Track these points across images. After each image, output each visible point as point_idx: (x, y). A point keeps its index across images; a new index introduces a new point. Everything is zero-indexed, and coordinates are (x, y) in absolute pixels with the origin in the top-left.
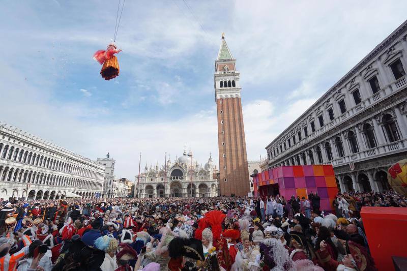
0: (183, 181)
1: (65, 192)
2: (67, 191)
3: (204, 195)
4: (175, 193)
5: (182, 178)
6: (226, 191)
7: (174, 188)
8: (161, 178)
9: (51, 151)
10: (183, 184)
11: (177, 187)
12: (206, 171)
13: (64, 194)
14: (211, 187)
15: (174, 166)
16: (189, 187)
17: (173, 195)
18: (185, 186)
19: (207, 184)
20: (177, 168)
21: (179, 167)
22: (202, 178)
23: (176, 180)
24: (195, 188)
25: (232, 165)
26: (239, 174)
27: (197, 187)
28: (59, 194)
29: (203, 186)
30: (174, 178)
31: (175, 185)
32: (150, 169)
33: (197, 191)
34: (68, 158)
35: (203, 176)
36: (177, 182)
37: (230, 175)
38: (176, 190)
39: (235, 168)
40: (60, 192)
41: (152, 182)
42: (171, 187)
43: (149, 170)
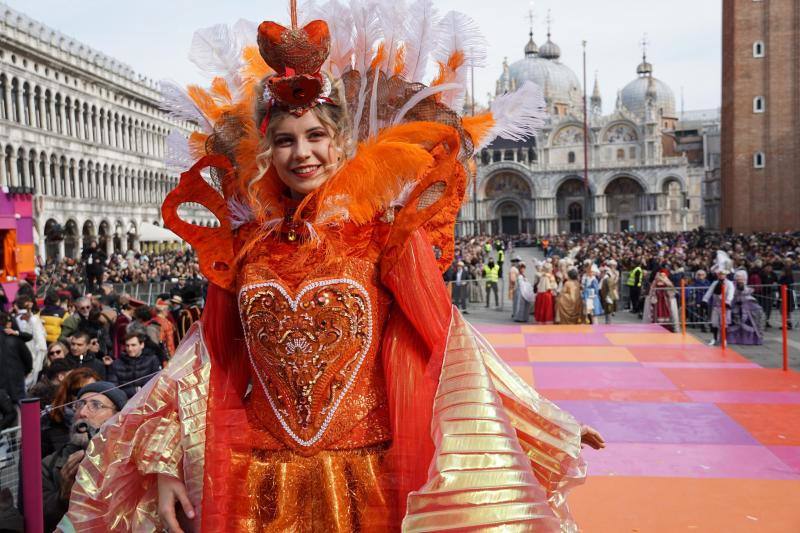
0: (533, 168)
1: (134, 224)
2: (138, 220)
3: (625, 225)
4: (504, 219)
5: (532, 157)
6: (758, 207)
7: (501, 196)
9: (68, 71)
10: (539, 181)
11: (513, 195)
12: (638, 121)
13: (133, 231)
14: (659, 190)
16: (562, 192)
17: (494, 223)
18: (546, 189)
19: (643, 177)
22: (621, 154)
23: (504, 163)
24: (590, 196)
25: (795, 93)
27: (599, 190)
28: (119, 230)
29: (624, 186)
30: (497, 158)
31: (500, 187)
33: (600, 206)
34: (121, 93)
35: (627, 147)
36: (509, 174)
37: (780, 135)
38: (506, 205)
40: (120, 224)
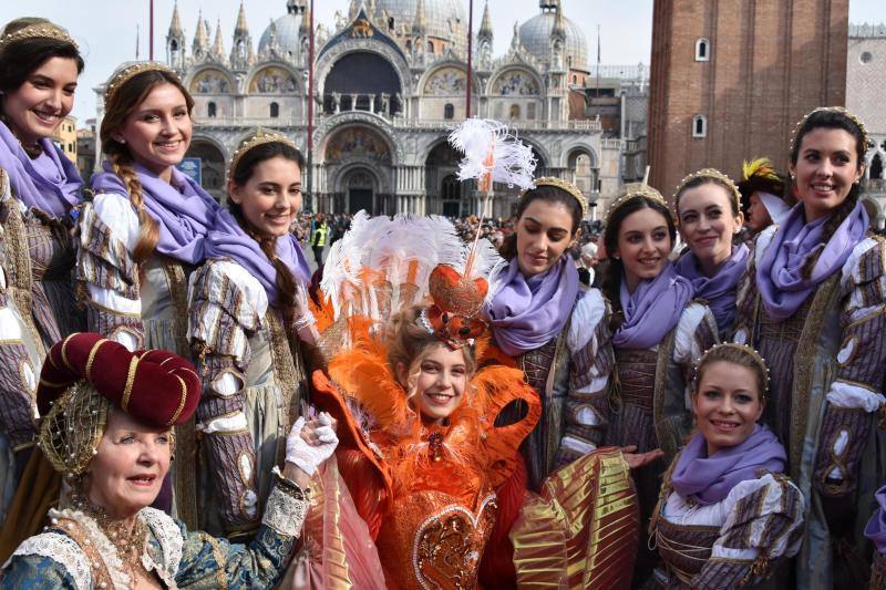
0: (396, 123)
4: (353, 192)
5: (395, 107)
7: (349, 159)
8: (263, 103)
10: (402, 142)
11: (365, 159)
12: (540, 68)
14: (563, 164)
15: (346, 34)
16: (435, 159)
17: (338, 198)
18: (413, 154)
19: (543, 145)
20: (363, 45)
21: (378, 36)
22: (515, 111)
23: (355, 114)
25: (749, 38)
26: (786, 96)
30: (346, 105)
31: (349, 147)
32: (196, 42)
35: (524, 103)
36: (362, 129)
37: (728, 95)
38: (356, 173)
39: (765, 58)
41: (214, 122)
42: (329, 155)
43: (189, 53)
